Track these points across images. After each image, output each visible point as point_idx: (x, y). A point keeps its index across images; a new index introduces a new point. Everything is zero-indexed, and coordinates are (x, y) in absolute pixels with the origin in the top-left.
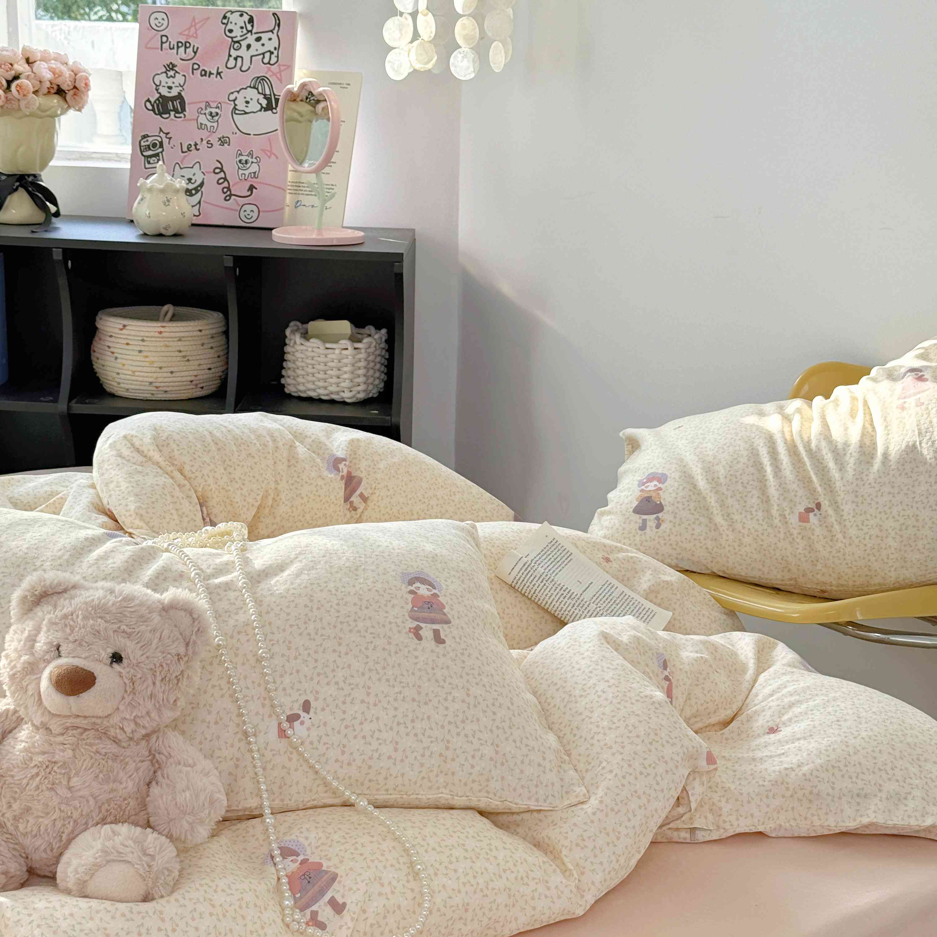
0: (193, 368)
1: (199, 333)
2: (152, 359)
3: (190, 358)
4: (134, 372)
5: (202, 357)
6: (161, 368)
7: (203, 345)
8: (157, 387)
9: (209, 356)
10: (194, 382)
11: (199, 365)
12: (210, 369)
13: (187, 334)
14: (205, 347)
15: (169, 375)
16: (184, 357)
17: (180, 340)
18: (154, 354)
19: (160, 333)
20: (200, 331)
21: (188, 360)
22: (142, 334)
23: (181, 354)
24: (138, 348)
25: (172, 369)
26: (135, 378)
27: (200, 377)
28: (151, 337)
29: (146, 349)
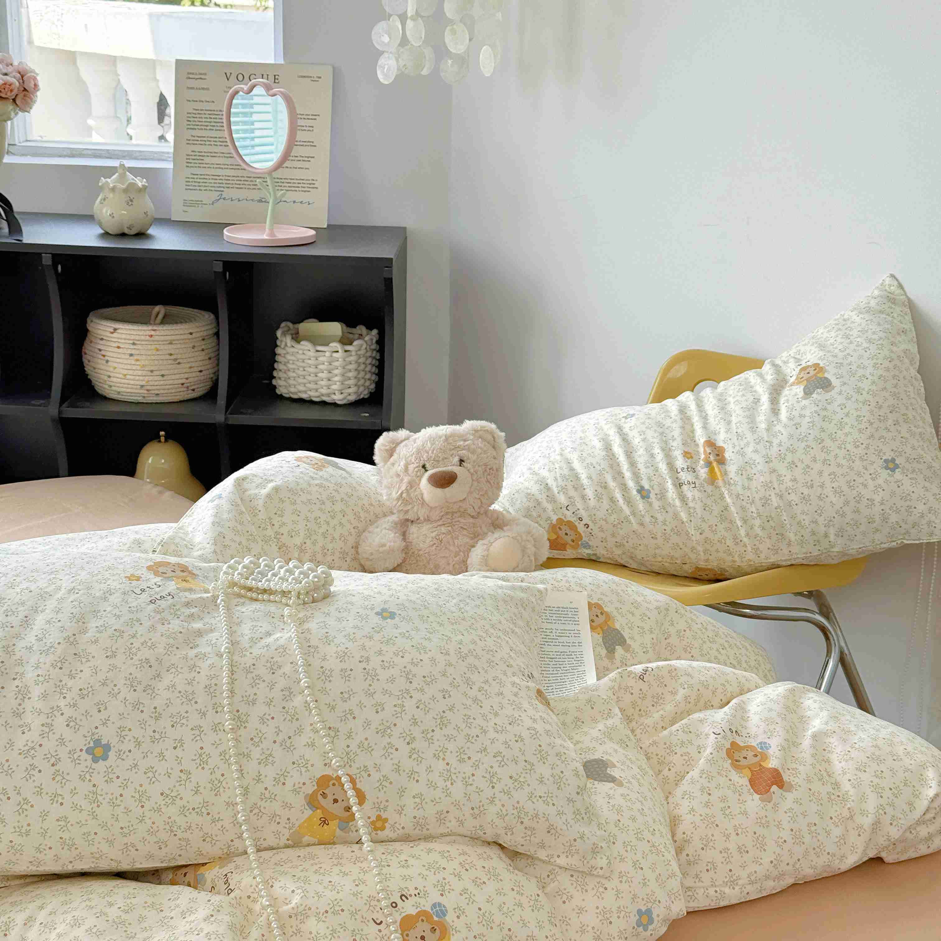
0: (184, 371)
1: (190, 336)
3: (181, 361)
4: (125, 375)
5: (192, 360)
6: (152, 371)
7: (194, 347)
8: (148, 390)
9: (200, 358)
10: (185, 385)
11: (191, 367)
12: (201, 371)
13: (178, 337)
14: (196, 349)
15: (161, 378)
16: (175, 360)
19: (151, 336)
20: (191, 334)
21: (179, 363)
23: (172, 357)
24: (129, 352)
25: (163, 372)
26: (126, 381)
27: (190, 380)
28: (142, 341)
29: (137, 352)
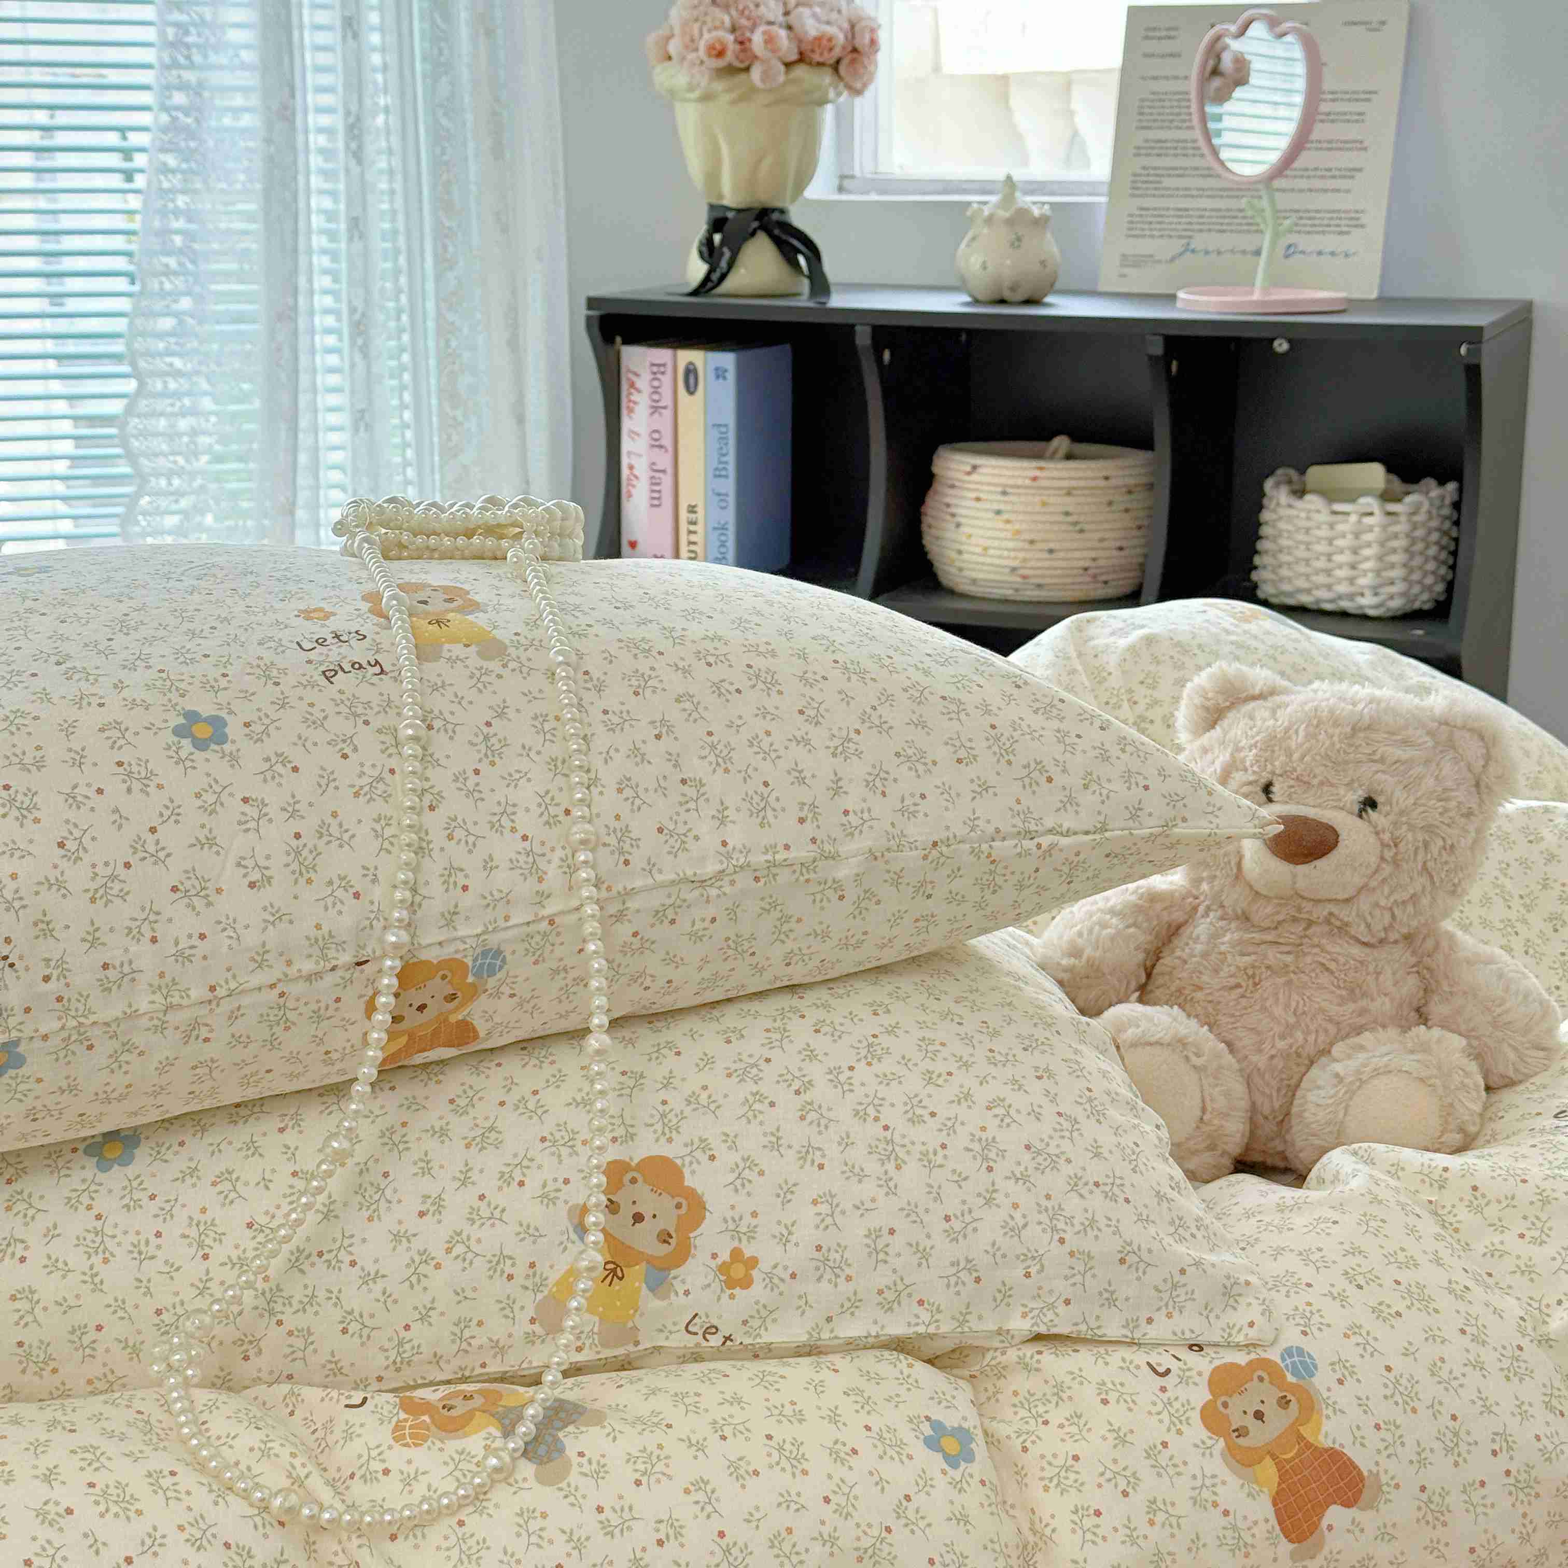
0: (1089, 544)
1: (1103, 483)
2: (1017, 527)
3: (1086, 527)
4: (986, 549)
5: (1106, 526)
6: (1032, 542)
7: (1110, 503)
8: (1024, 577)
9: (1118, 525)
10: (1090, 572)
11: (1102, 540)
12: (1121, 549)
13: (1082, 483)
14: (1114, 508)
15: (1046, 555)
16: (1075, 524)
17: (1069, 494)
18: (1021, 517)
19: (1035, 479)
20: (1107, 478)
21: (1081, 531)
22: (1003, 480)
23: (1069, 519)
24: (996, 506)
25: (1052, 545)
26: (989, 560)
27: (1101, 562)
28: (1018, 487)
29: (1009, 507)
